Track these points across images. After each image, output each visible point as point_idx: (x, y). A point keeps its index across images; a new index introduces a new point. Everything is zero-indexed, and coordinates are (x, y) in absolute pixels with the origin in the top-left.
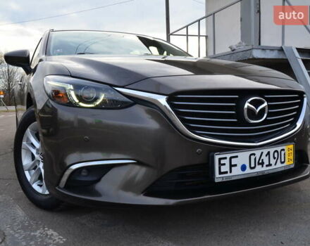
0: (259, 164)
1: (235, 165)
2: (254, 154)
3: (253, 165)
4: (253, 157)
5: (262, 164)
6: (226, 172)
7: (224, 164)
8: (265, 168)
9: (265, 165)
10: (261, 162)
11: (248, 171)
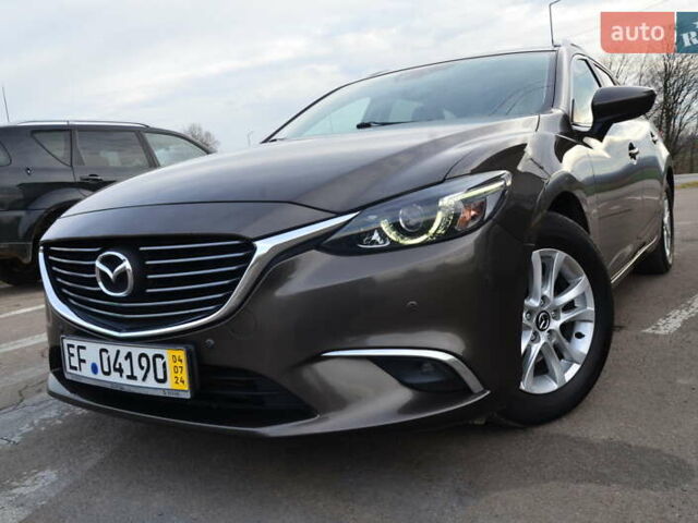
0: (115, 370)
1: (84, 361)
2: (106, 351)
3: (106, 370)
4: (105, 355)
5: (120, 371)
6: (75, 368)
7: (73, 355)
8: (124, 381)
9: (124, 375)
10: (117, 366)
11: (100, 376)
